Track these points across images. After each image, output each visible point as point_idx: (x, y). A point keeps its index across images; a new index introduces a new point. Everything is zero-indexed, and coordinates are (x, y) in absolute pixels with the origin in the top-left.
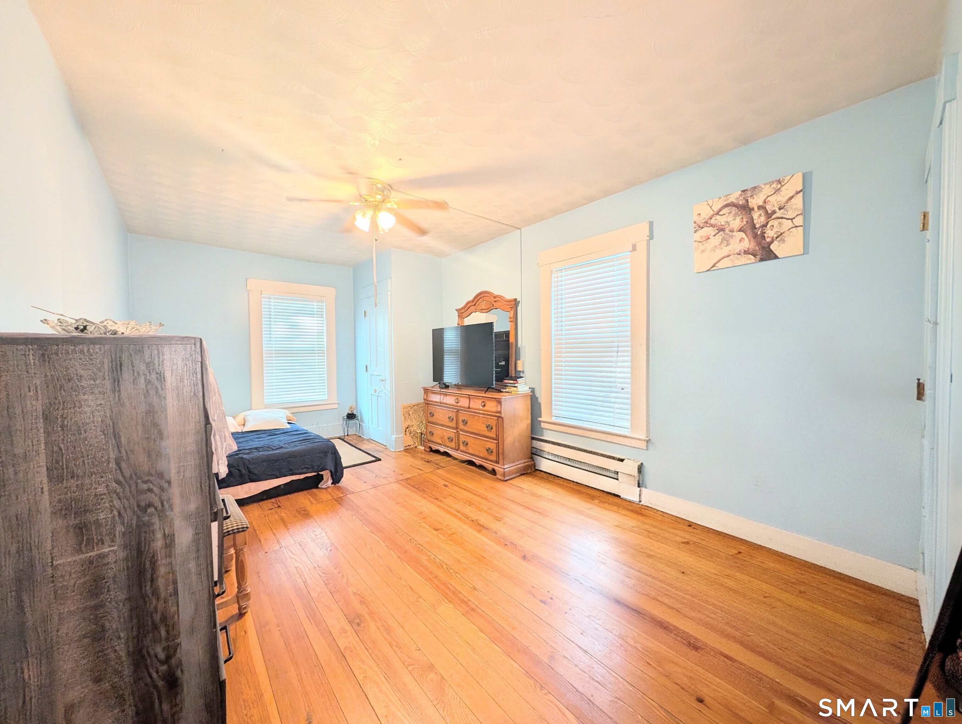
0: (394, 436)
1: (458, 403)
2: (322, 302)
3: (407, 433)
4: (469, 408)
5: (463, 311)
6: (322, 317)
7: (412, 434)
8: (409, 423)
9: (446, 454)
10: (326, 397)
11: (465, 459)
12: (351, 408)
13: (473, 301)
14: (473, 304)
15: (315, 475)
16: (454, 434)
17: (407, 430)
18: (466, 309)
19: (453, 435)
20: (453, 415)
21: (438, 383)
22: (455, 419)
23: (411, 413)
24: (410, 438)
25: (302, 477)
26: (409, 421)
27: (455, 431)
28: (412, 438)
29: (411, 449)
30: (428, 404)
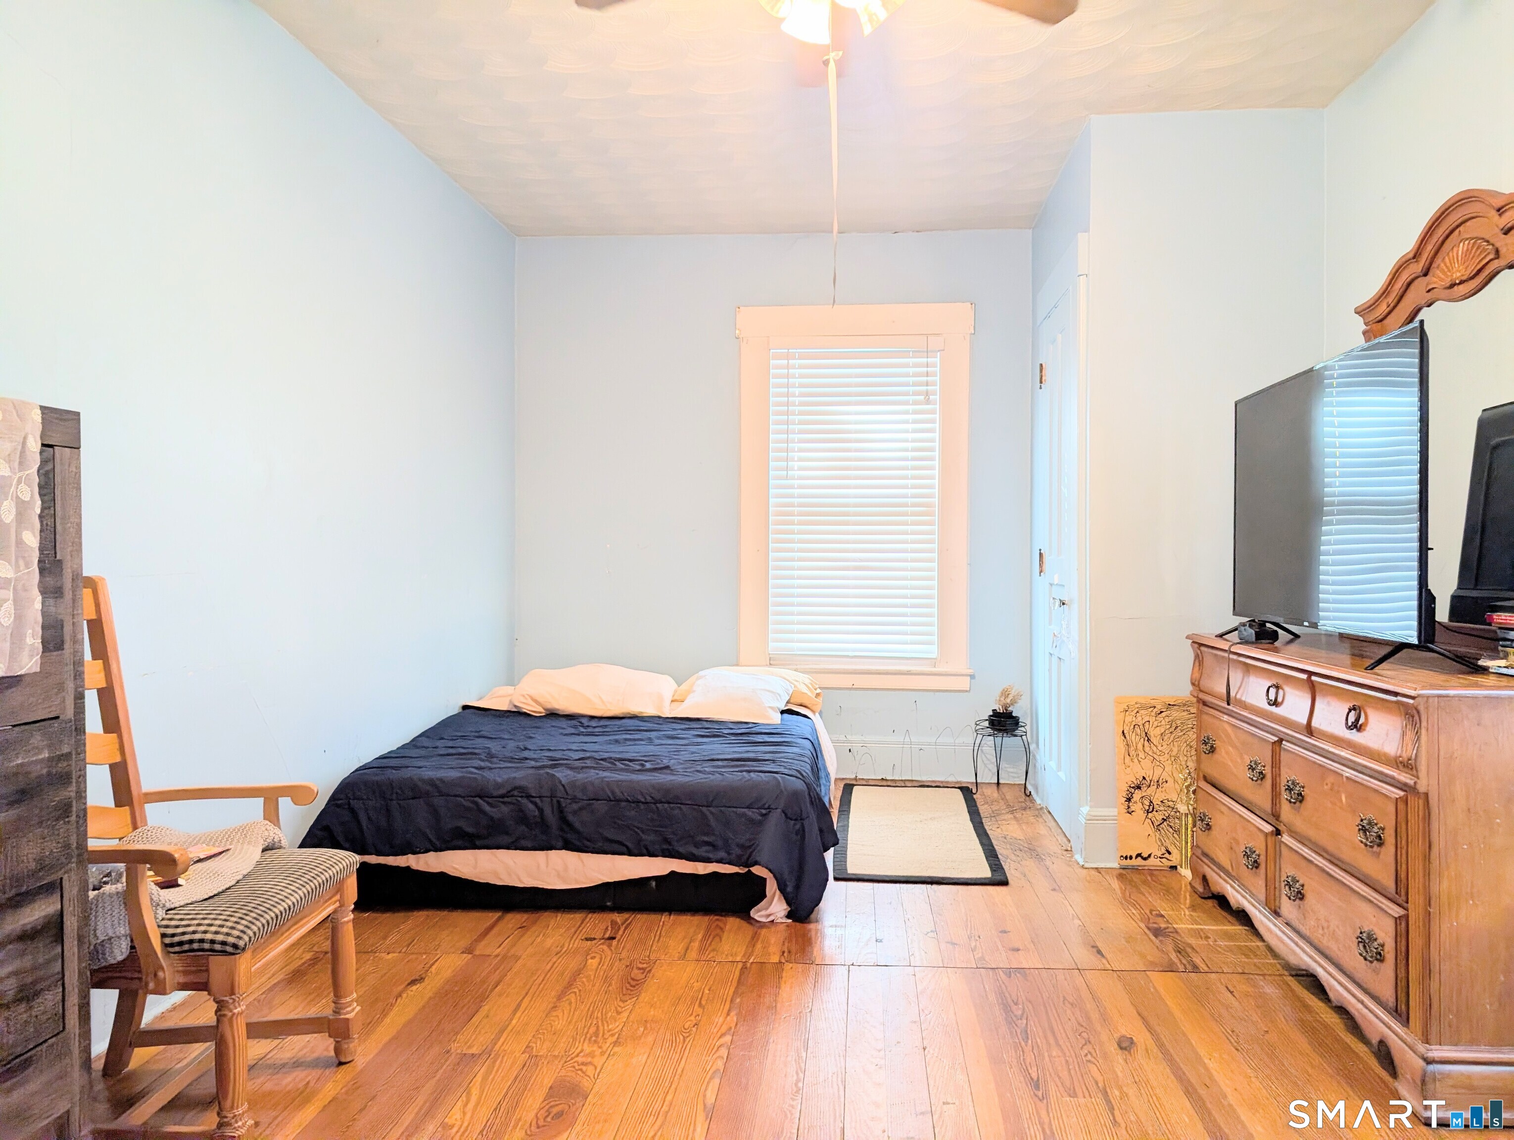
0: (1085, 810)
1: (1275, 703)
2: (928, 353)
3: (1137, 807)
4: (1309, 730)
5: (1383, 308)
6: (928, 402)
7: (1159, 817)
8: (1143, 769)
9: (1243, 917)
10: (932, 651)
11: (1293, 960)
12: (1005, 693)
13: (1417, 255)
14: (1417, 268)
15: (737, 874)
16: (1262, 837)
17: (1137, 795)
18: (1392, 298)
19: (1259, 845)
20: (1265, 756)
21: (1245, 620)
22: (1268, 771)
23: (1154, 733)
24: (1148, 829)
25: (702, 869)
26: (1147, 763)
27: (1268, 828)
28: (1158, 828)
29: (1151, 872)
30: (1205, 704)
